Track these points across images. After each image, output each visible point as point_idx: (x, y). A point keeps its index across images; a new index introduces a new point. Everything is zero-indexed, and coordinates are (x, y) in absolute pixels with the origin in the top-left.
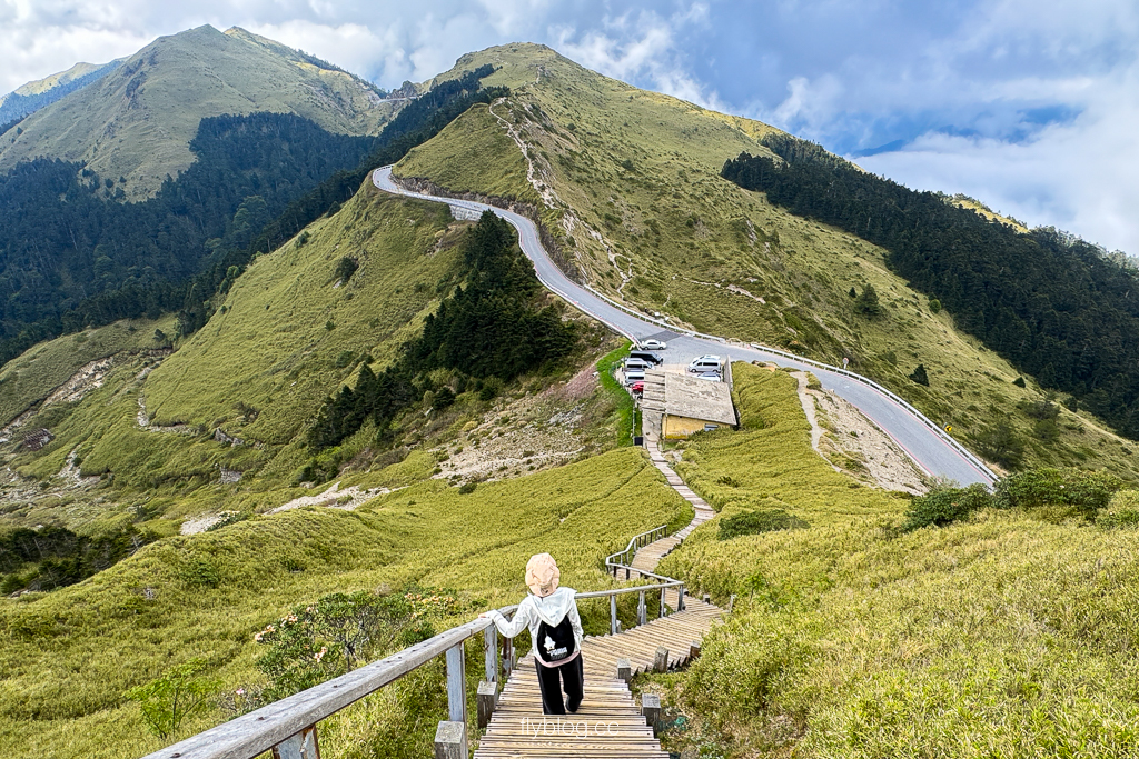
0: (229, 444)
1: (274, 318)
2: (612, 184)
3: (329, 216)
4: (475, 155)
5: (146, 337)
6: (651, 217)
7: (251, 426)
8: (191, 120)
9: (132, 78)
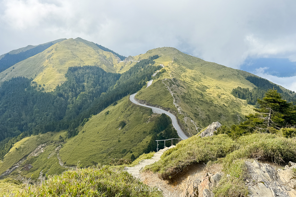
1: (100, 136)
2: (196, 103)
3: (114, 105)
4: (159, 95)
5: (56, 137)
6: (208, 113)
8: (66, 68)
9: (49, 54)
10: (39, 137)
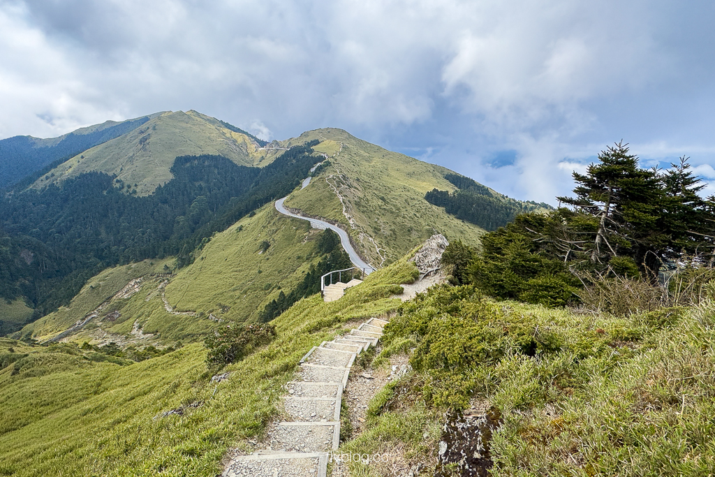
0: (217, 321)
1: (230, 265)
2: (377, 212)
3: (250, 216)
6: (393, 227)
7: (225, 314)
8: (171, 157)
9: (143, 135)
10: (129, 269)
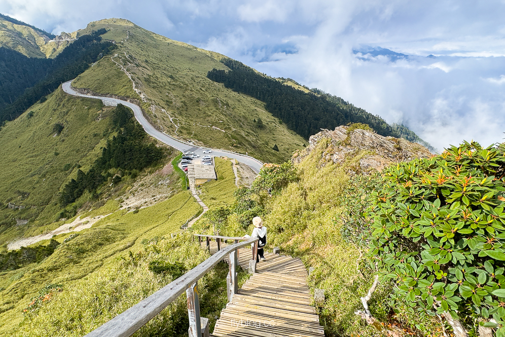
0: (17, 209)
2: (167, 87)
3: (41, 102)
6: (183, 100)
7: (26, 201)
